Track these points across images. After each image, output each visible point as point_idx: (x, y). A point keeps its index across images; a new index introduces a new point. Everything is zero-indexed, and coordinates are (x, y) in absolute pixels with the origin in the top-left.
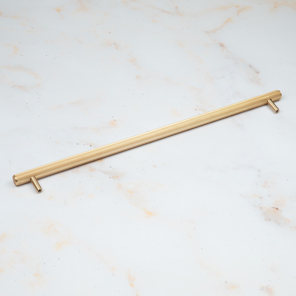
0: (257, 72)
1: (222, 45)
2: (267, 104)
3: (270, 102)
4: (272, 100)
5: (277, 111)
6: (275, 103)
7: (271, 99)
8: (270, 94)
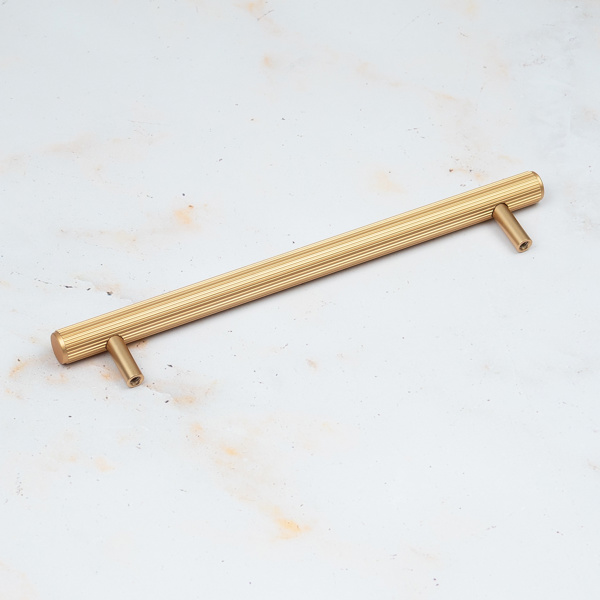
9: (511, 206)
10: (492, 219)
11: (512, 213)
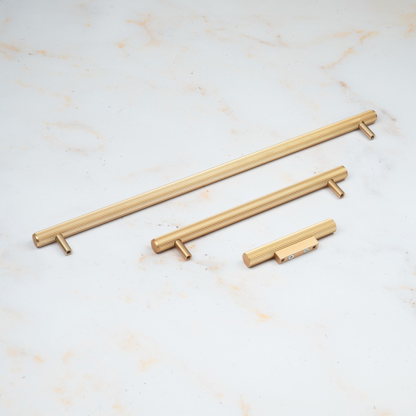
0: (394, 120)
1: (343, 85)
2: (359, 129)
3: (362, 125)
4: (365, 123)
5: (373, 137)
6: (370, 127)
7: (363, 122)
8: (362, 115)
9: (335, 180)
10: (327, 186)
11: (336, 183)
